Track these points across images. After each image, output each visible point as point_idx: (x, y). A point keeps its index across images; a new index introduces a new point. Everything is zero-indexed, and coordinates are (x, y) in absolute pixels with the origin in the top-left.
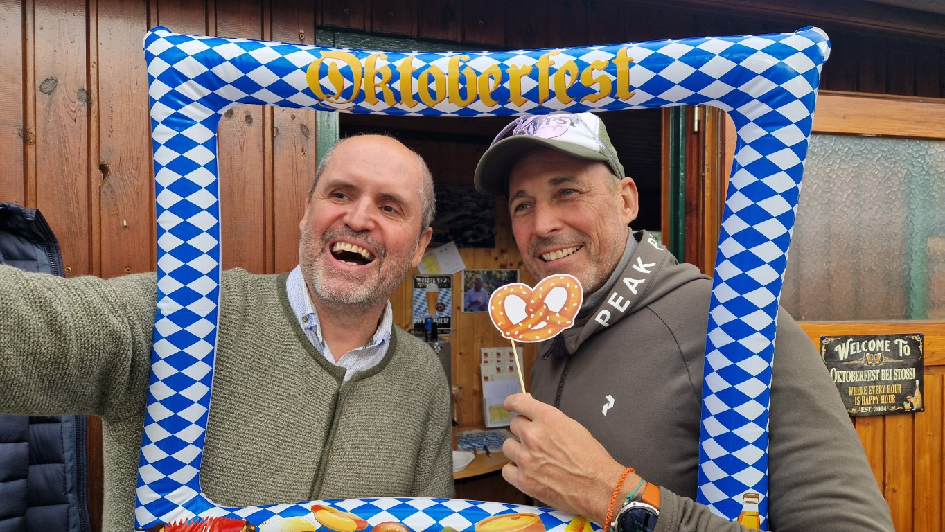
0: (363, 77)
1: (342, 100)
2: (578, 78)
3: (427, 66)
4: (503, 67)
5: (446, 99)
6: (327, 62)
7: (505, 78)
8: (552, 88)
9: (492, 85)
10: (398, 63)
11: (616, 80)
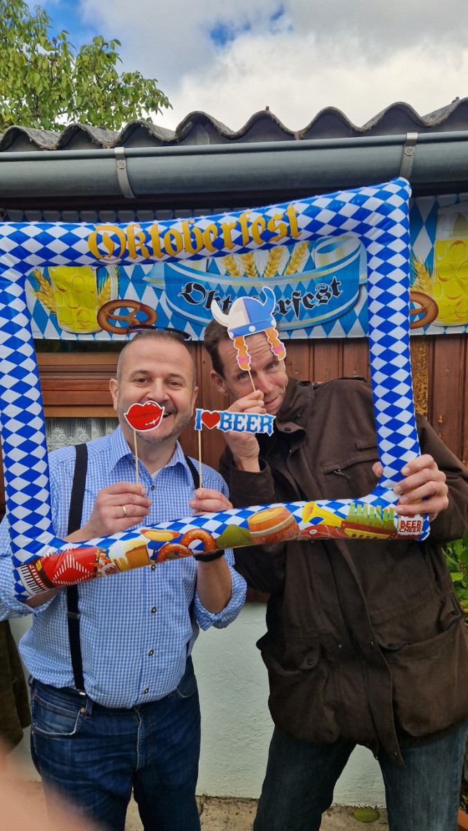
0: (127, 240)
1: (113, 257)
2: (266, 227)
3: (168, 229)
4: (218, 225)
5: (184, 250)
6: (101, 233)
7: (220, 231)
8: (251, 235)
9: (213, 237)
10: (149, 229)
11: (289, 226)
